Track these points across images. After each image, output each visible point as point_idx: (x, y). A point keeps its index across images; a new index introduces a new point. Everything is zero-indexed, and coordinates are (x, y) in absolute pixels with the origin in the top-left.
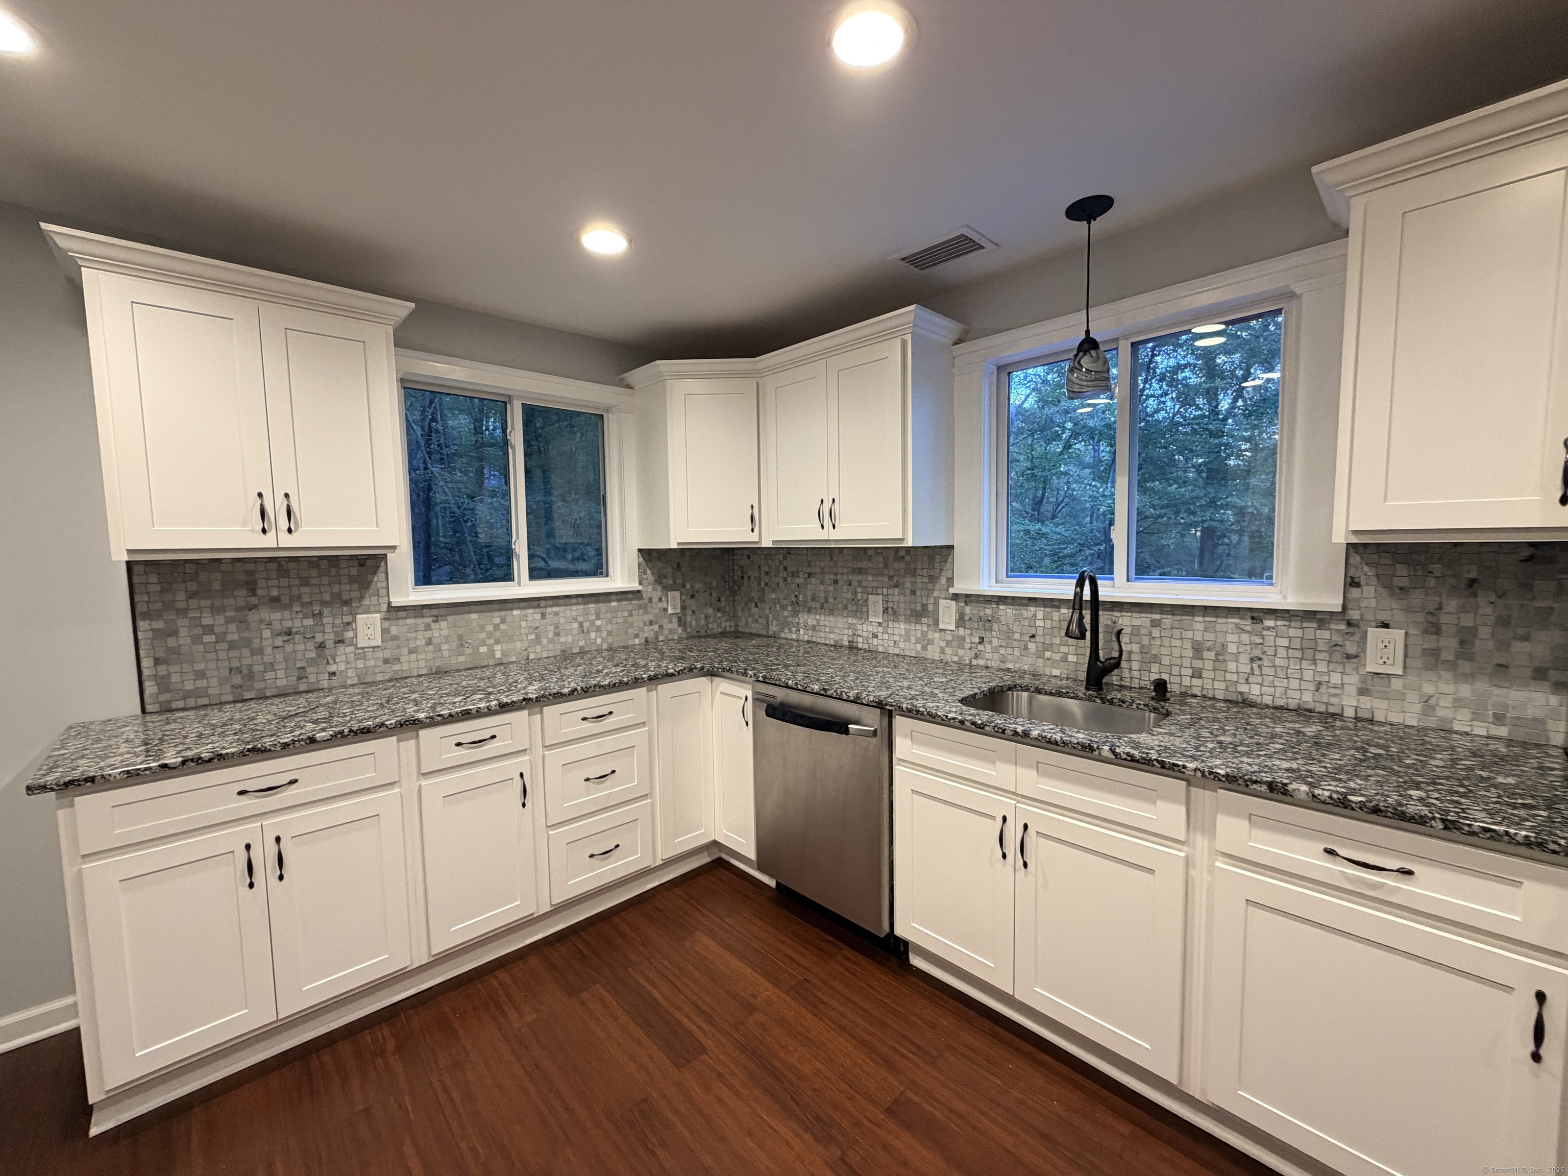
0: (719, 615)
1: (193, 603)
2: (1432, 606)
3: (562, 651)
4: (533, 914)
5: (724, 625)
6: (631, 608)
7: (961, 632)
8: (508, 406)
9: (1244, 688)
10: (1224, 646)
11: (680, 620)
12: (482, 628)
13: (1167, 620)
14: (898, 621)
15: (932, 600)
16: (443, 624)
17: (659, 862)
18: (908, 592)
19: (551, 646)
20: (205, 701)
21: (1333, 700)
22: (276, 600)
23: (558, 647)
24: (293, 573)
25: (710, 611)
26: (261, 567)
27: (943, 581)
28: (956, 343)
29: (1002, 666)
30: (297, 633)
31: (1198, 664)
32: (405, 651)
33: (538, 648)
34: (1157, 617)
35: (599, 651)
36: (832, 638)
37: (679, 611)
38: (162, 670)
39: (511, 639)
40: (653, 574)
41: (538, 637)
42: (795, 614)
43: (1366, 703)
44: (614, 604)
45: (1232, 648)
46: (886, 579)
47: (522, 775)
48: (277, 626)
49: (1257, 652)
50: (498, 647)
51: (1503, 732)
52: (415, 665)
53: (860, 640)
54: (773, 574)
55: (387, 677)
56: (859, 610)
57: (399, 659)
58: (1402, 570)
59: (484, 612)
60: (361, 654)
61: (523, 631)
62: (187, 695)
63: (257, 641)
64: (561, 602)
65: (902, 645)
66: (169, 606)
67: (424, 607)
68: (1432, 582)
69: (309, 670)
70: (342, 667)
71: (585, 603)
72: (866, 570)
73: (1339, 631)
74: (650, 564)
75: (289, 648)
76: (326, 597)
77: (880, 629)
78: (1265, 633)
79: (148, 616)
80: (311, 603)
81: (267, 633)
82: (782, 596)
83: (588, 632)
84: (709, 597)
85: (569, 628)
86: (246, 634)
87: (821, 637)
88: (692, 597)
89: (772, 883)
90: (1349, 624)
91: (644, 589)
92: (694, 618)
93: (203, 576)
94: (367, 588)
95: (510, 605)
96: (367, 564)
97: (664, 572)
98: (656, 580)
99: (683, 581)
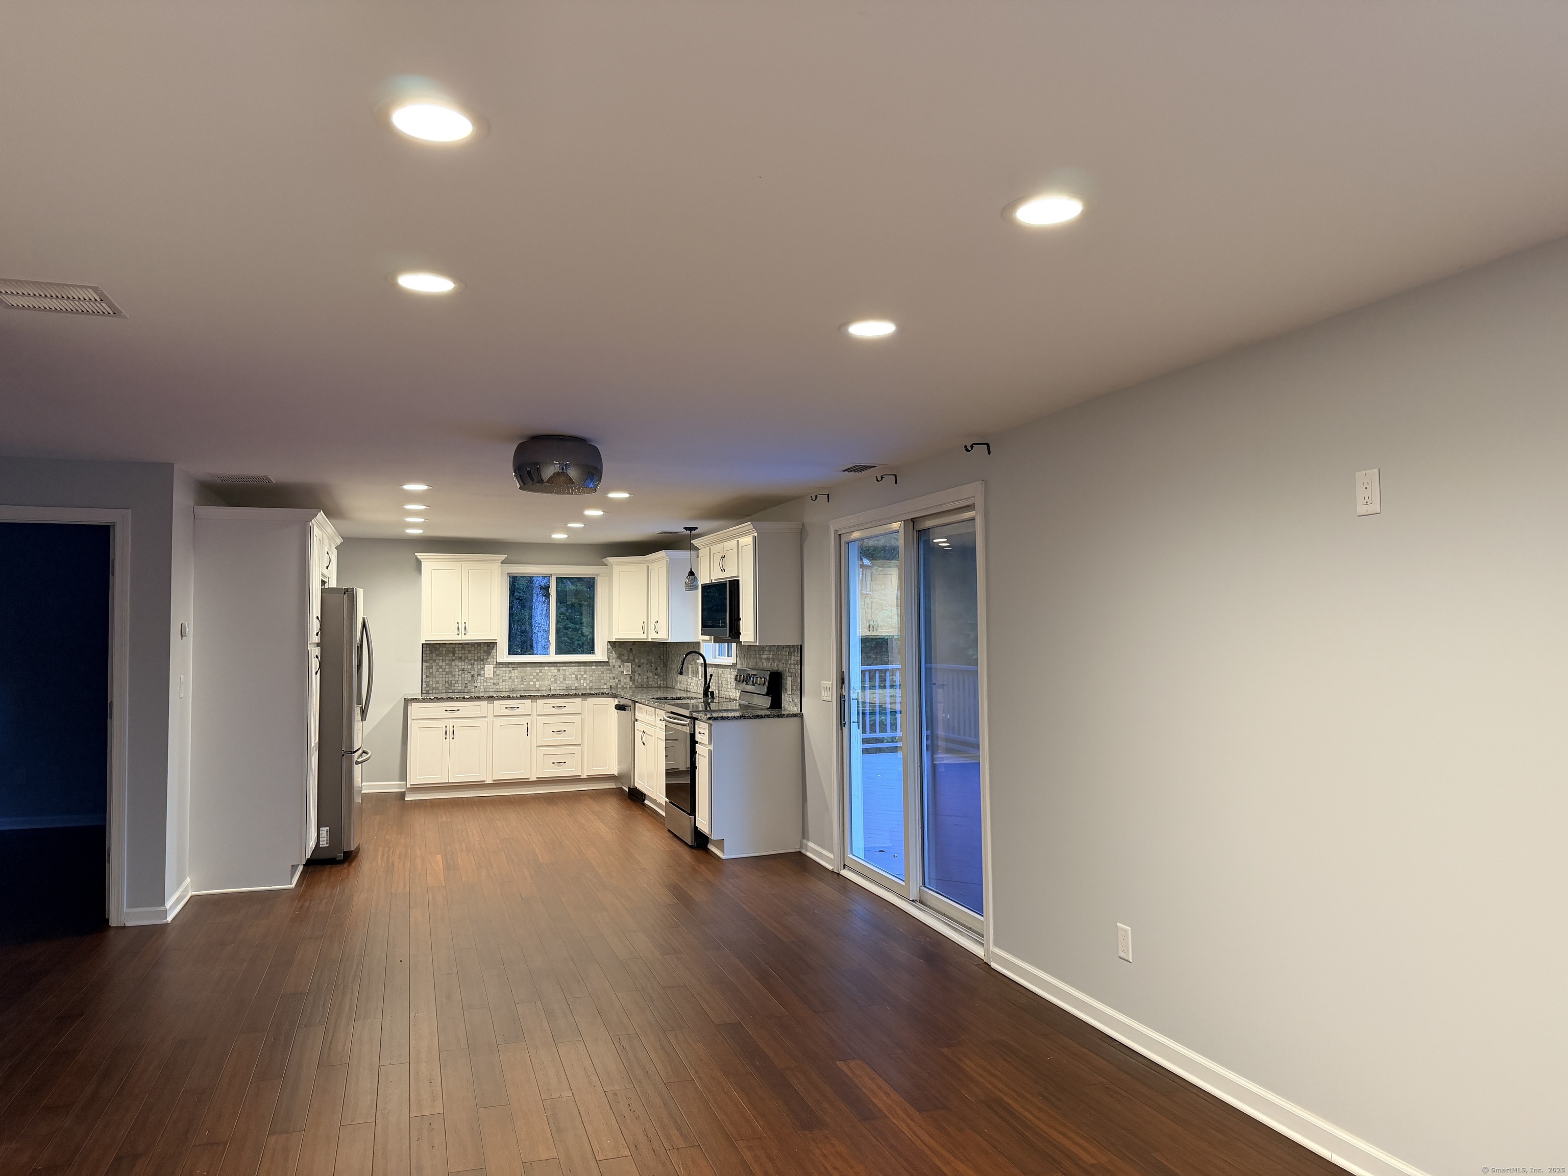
0: (656, 677)
1: (437, 658)
3: (566, 687)
4: (529, 778)
5: (659, 683)
6: (603, 670)
8: (549, 579)
11: (631, 678)
12: (531, 674)
16: (516, 671)
17: (585, 776)
19: (561, 685)
22: (461, 658)
23: (565, 685)
24: (466, 649)
25: (651, 674)
26: (457, 646)
30: (466, 670)
32: (501, 681)
33: (555, 685)
37: (630, 673)
38: (429, 679)
39: (543, 680)
40: (616, 654)
41: (556, 680)
44: (594, 667)
47: (527, 723)
48: (460, 667)
50: (538, 683)
52: (504, 687)
55: (494, 690)
57: (498, 684)
59: (533, 667)
60: (486, 680)
61: (549, 677)
62: (434, 689)
63: (454, 672)
64: (567, 665)
66: (430, 659)
67: (509, 663)
69: (469, 684)
70: (479, 685)
71: (578, 666)
74: (614, 649)
75: (463, 675)
79: (426, 661)
80: (471, 660)
81: (457, 670)
83: (580, 680)
84: (650, 668)
85: (570, 677)
86: (451, 670)
88: (639, 666)
91: (611, 661)
92: (640, 677)
93: (441, 649)
94: (490, 655)
95: (544, 665)
96: (490, 646)
97: (622, 653)
98: (617, 657)
99: (634, 658)
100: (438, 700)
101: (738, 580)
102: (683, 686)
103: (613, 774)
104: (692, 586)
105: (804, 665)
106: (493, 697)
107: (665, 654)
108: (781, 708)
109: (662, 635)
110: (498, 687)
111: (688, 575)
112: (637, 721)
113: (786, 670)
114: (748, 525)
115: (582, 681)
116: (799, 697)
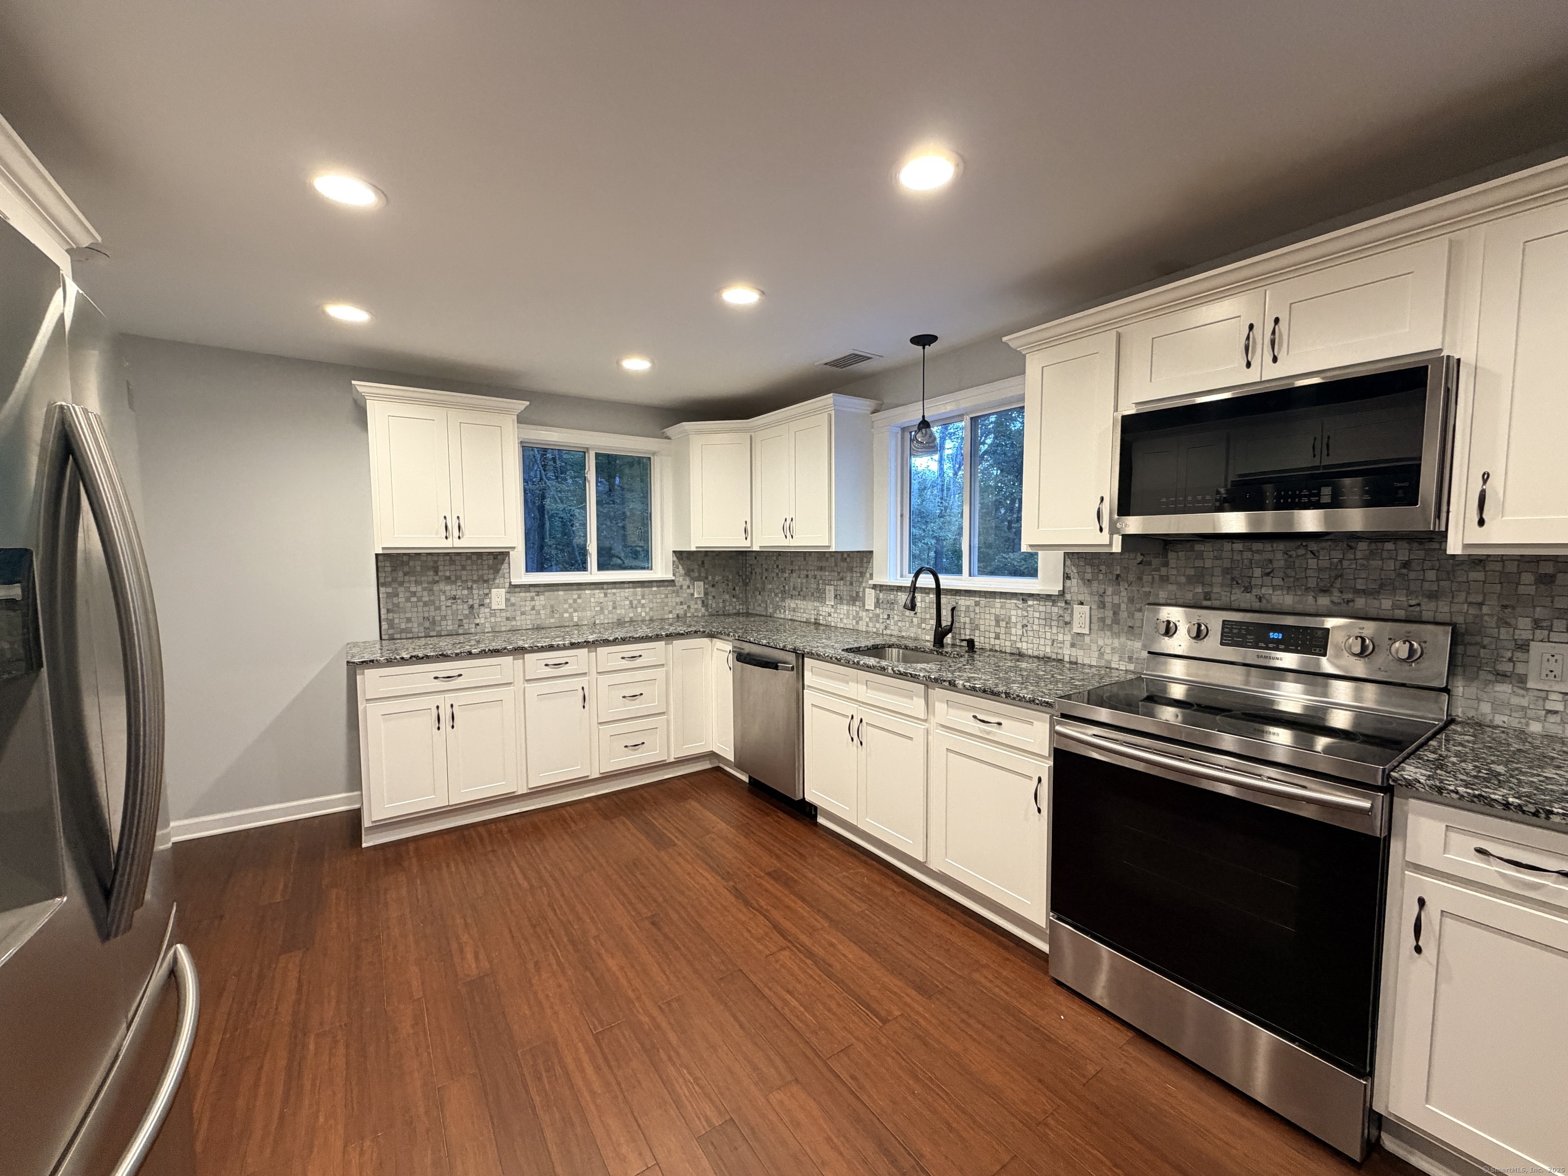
0: (734, 600)
1: (407, 578)
2: (1101, 591)
4: (588, 776)
5: (738, 608)
6: (667, 592)
7: (878, 611)
8: (587, 455)
9: (1019, 645)
10: (1010, 618)
11: (703, 602)
12: (566, 601)
13: (983, 601)
14: (841, 603)
15: (861, 589)
16: (542, 597)
17: (672, 760)
18: (848, 583)
19: (610, 616)
20: (410, 635)
21: (1060, 651)
22: (448, 578)
23: (616, 617)
24: (458, 563)
25: (727, 597)
26: (441, 559)
27: (868, 575)
28: (873, 413)
29: (900, 634)
30: (459, 598)
31: (997, 630)
32: (518, 613)
34: (977, 599)
35: (643, 621)
36: (804, 618)
37: (702, 596)
38: (391, 616)
39: (584, 609)
40: (683, 569)
41: (602, 609)
42: (783, 600)
43: (1074, 652)
44: (655, 589)
45: (1014, 619)
46: (836, 574)
47: (583, 688)
48: (448, 593)
49: (1025, 622)
50: (575, 614)
51: (1131, 667)
52: (524, 622)
53: (821, 618)
54: (770, 570)
55: (508, 628)
56: (820, 596)
57: (515, 618)
58: (1089, 569)
59: (567, 590)
60: (493, 613)
61: (592, 605)
62: (402, 631)
63: (438, 602)
64: (617, 586)
65: (845, 621)
66: (394, 580)
67: (531, 586)
68: (1101, 577)
69: (465, 621)
70: (483, 621)
71: (633, 588)
72: (825, 567)
73: (1061, 607)
74: (681, 562)
75: (454, 607)
76: (475, 578)
77: (833, 610)
78: (1029, 609)
79: (384, 585)
80: (467, 581)
81: (443, 598)
82: (775, 587)
83: (636, 608)
84: (727, 587)
85: (623, 604)
86: (432, 598)
87: (799, 616)
88: (713, 586)
89: (745, 778)
90: (1066, 602)
91: (677, 579)
92: (714, 601)
93: (411, 563)
94: (496, 573)
95: (582, 587)
96: (497, 558)
97: (692, 567)
98: (685, 574)
99: (707, 574)
100: (414, 659)
103: (713, 752)
106: (522, 648)
109: (808, 540)
110: (514, 623)
112: (808, 689)
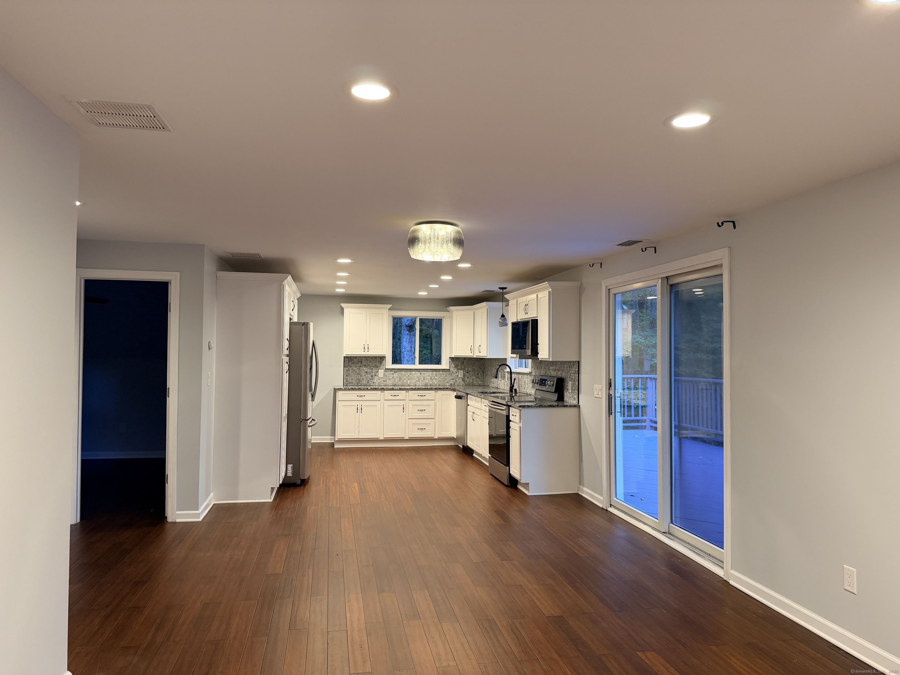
0: (478, 379)
1: (353, 365)
3: (425, 384)
4: (404, 437)
5: (479, 383)
6: (446, 374)
7: (507, 382)
8: (416, 319)
11: (463, 379)
12: (405, 376)
16: (396, 374)
17: (437, 438)
19: (422, 382)
20: (352, 385)
22: (365, 365)
23: (424, 383)
24: (368, 360)
25: (474, 377)
26: (363, 358)
28: (506, 306)
30: (368, 373)
32: (388, 379)
33: (419, 383)
37: (462, 376)
38: (347, 377)
39: (412, 379)
40: (454, 365)
41: (419, 379)
44: (441, 372)
47: (403, 405)
48: (365, 371)
50: (408, 381)
52: (390, 383)
55: (384, 385)
57: (386, 381)
59: (406, 371)
60: (379, 378)
61: (415, 377)
62: (350, 383)
64: (425, 371)
66: (349, 365)
67: (392, 369)
69: (370, 381)
70: (375, 381)
71: (432, 372)
74: (453, 361)
75: (367, 375)
76: (374, 365)
79: (346, 367)
80: (371, 366)
81: (363, 372)
82: (489, 373)
83: (433, 380)
84: (474, 373)
85: (427, 378)
86: (360, 372)
88: (468, 373)
91: (451, 369)
92: (468, 379)
93: (354, 360)
94: (382, 364)
95: (412, 370)
96: (382, 359)
97: (458, 364)
98: (455, 367)
99: (465, 367)
100: (353, 389)
101: (538, 319)
102: (495, 385)
103: (453, 437)
104: (503, 324)
105: (581, 374)
106: (384, 389)
107: (483, 366)
108: (564, 401)
109: (483, 353)
110: (386, 383)
111: (501, 317)
112: (468, 406)
113: (567, 377)
114: (546, 284)
115: (434, 381)
116: (577, 395)
